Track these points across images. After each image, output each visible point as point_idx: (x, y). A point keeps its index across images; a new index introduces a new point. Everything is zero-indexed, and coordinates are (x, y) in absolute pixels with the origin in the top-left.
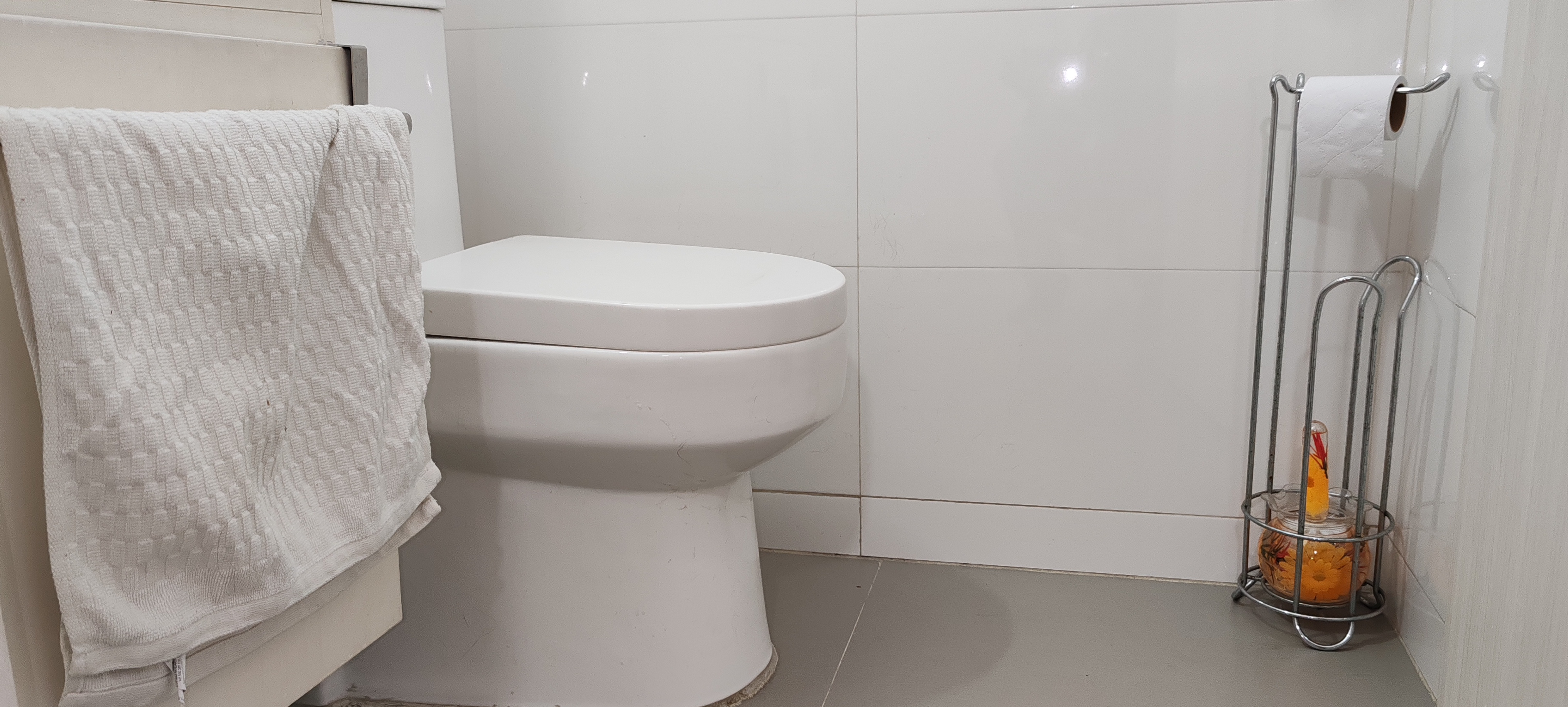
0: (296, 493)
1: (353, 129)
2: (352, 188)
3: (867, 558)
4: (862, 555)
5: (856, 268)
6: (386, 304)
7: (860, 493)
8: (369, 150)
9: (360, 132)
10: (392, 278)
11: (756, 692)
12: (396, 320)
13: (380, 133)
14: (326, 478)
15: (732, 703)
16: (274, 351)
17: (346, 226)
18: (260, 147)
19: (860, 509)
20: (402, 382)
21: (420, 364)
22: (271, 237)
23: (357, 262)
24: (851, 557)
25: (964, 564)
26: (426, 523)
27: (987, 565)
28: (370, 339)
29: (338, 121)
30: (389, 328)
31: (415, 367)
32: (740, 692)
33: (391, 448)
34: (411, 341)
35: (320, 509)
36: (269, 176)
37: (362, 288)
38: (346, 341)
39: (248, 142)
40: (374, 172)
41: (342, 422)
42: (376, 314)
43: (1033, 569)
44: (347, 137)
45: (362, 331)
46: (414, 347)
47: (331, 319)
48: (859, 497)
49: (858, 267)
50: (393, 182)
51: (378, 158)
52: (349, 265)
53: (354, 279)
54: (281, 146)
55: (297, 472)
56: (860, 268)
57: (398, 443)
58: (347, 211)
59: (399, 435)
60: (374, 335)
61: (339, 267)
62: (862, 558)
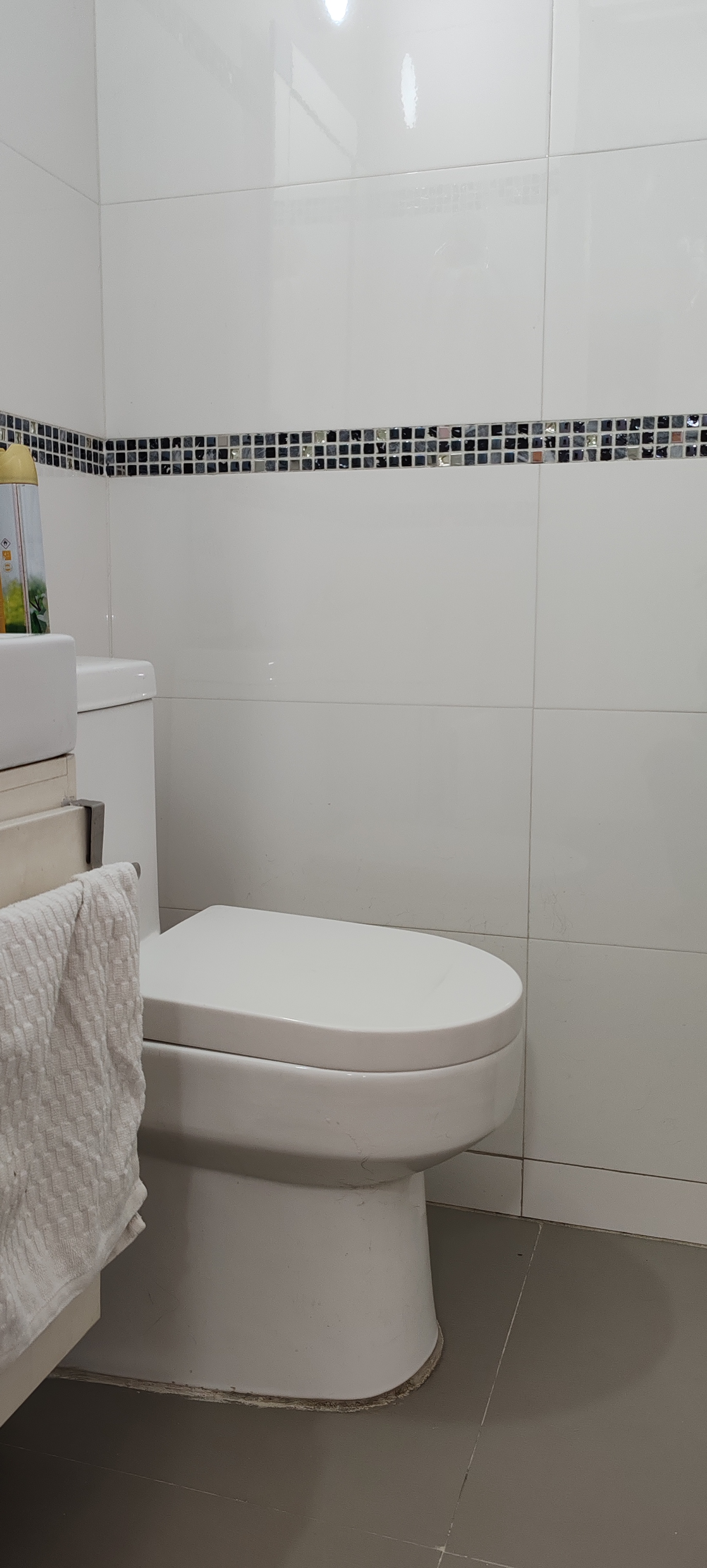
0: (28, 1241)
1: (94, 897)
2: (91, 951)
3: (528, 1220)
4: (523, 1216)
5: (526, 939)
6: (112, 1050)
7: (523, 1156)
8: (107, 914)
9: (100, 899)
10: (118, 1026)
11: (423, 1381)
12: (119, 1062)
13: (117, 895)
14: (52, 1220)
15: (400, 1394)
16: (22, 1124)
17: (85, 988)
18: (22, 943)
19: (522, 1171)
20: (120, 1117)
21: (136, 1096)
22: (28, 1025)
23: (92, 1020)
24: (511, 1217)
25: (624, 1233)
26: (131, 1240)
27: (647, 1236)
28: (98, 1088)
29: (82, 894)
30: (113, 1070)
31: (132, 1100)
32: (408, 1382)
33: (109, 1182)
34: (131, 1078)
35: (47, 1251)
36: (29, 969)
37: (94, 1043)
38: (78, 1093)
39: (13, 940)
40: (110, 934)
41: (70, 1168)
42: (103, 1062)
43: (693, 1243)
44: (90, 909)
45: (92, 1082)
46: (132, 1083)
47: (66, 1073)
48: (522, 1159)
49: (528, 938)
50: (125, 939)
51: (114, 919)
52: (85, 1024)
53: (89, 1037)
54: (39, 937)
55: (31, 1221)
56: (529, 940)
57: (113, 1175)
58: (86, 974)
59: (115, 1167)
60: (102, 1084)
61: (77, 1026)
62: (523, 1219)
